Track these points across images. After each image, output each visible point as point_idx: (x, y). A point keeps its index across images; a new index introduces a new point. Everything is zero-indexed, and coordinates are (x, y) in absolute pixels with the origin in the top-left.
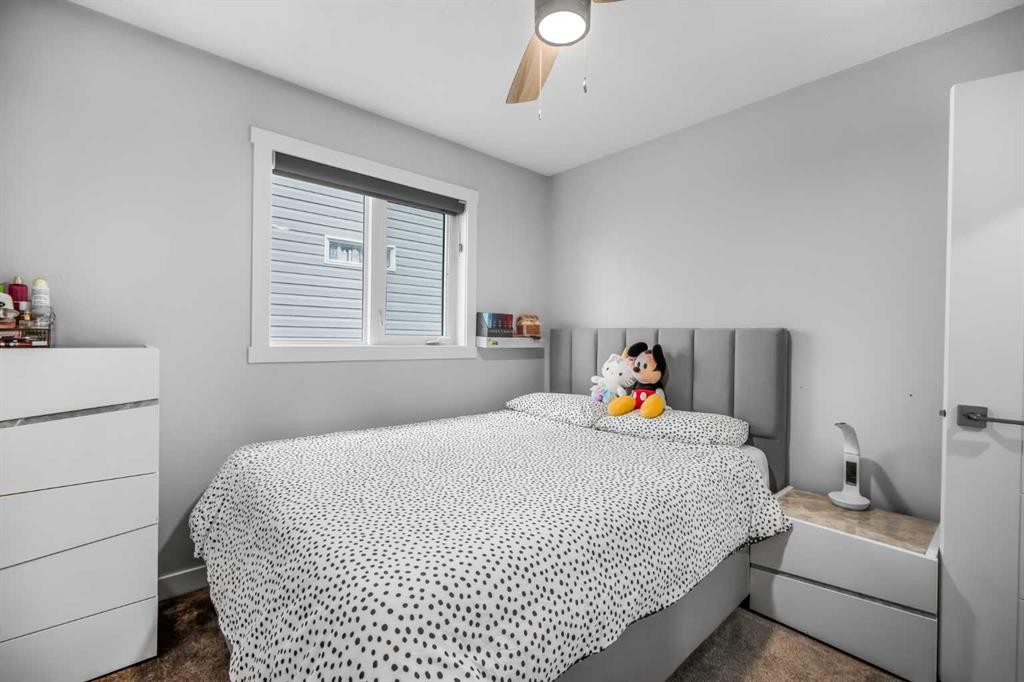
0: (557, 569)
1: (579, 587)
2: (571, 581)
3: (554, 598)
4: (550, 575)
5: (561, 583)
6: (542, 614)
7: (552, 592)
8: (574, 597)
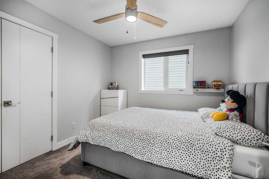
0: (108, 129)
1: (110, 135)
2: (109, 133)
3: (104, 133)
4: (106, 129)
5: (107, 132)
6: (101, 134)
7: (105, 132)
8: (108, 135)
